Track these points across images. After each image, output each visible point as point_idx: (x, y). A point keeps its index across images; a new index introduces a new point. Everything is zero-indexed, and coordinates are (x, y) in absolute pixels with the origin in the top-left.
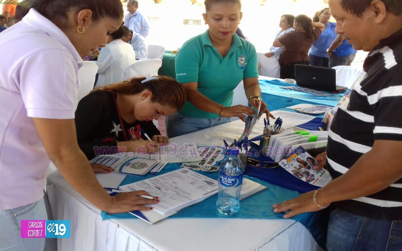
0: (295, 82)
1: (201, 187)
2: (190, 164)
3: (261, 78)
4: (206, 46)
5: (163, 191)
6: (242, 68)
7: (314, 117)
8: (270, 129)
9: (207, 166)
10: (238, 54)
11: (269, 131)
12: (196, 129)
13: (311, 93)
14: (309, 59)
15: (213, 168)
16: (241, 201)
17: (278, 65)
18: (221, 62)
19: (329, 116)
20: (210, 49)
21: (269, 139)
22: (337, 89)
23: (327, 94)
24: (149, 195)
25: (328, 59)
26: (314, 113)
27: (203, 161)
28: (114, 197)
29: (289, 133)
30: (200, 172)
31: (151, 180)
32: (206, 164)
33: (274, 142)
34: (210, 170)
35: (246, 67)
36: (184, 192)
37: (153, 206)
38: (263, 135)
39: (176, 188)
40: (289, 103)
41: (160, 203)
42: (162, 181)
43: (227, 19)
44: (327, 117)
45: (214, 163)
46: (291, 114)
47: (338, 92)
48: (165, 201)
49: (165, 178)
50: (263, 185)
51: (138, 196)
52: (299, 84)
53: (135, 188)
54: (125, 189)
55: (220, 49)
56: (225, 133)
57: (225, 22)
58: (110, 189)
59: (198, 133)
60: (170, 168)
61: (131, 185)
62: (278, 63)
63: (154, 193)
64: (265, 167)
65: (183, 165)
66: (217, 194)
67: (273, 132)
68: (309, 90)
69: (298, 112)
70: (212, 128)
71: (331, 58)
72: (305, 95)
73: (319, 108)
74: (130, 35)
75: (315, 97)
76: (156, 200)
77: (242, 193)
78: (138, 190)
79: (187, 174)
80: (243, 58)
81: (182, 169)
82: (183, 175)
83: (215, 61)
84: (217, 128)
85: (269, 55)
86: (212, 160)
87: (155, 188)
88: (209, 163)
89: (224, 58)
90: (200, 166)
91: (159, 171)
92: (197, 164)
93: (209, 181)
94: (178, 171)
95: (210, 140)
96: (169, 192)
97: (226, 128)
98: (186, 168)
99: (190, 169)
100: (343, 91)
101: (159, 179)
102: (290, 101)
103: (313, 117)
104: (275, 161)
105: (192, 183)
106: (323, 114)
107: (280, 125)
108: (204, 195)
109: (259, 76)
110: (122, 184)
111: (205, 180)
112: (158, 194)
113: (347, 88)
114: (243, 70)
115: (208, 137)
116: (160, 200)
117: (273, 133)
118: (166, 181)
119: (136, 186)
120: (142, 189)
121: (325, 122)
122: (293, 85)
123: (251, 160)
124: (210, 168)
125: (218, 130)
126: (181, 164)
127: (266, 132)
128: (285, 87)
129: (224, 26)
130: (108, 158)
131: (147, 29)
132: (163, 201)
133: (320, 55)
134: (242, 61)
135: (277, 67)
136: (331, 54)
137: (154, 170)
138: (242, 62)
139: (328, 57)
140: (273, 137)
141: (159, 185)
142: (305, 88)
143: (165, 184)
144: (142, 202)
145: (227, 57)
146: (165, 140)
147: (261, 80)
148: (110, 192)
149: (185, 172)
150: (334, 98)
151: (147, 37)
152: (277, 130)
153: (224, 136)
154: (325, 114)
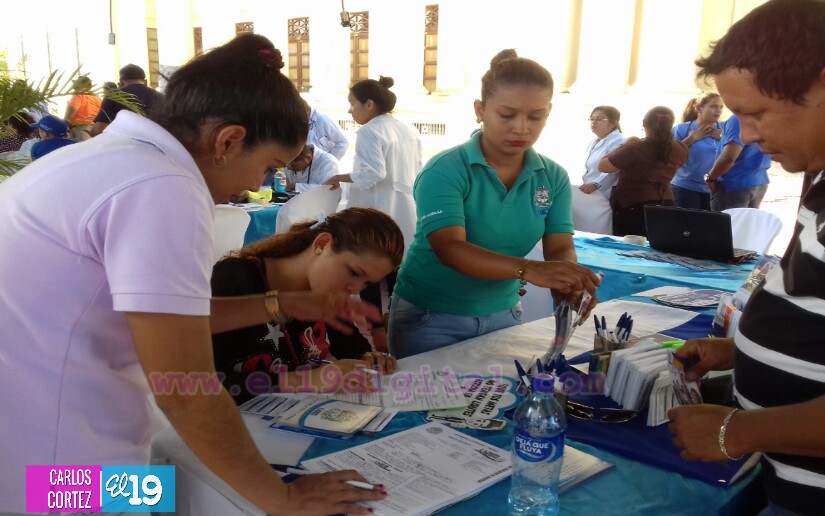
0: (646, 243)
1: (470, 464)
2: (444, 414)
3: (578, 235)
4: (475, 166)
5: (393, 471)
6: (543, 212)
7: (697, 314)
8: (607, 337)
9: (480, 419)
10: (536, 185)
11: (606, 343)
12: (451, 339)
13: (682, 263)
14: (672, 197)
15: (493, 422)
16: (561, 496)
17: (609, 207)
18: (502, 198)
19: (729, 311)
20: (482, 172)
21: (608, 360)
22: (737, 255)
23: (715, 266)
24: (364, 481)
25: (707, 195)
26: (695, 304)
27: (473, 407)
28: (291, 484)
29: (650, 346)
30: (467, 431)
31: (367, 449)
32: (478, 414)
33: (619, 365)
34: (489, 426)
35: (551, 209)
36: (435, 474)
37: (373, 504)
38: (595, 350)
39: (419, 465)
40: (641, 285)
41: (387, 498)
42: (389, 450)
43: (525, 117)
44: (725, 312)
45: (495, 413)
46: (645, 307)
47: (738, 261)
48: (398, 495)
49: (395, 443)
50: (602, 460)
51: (342, 482)
52: (654, 246)
53: (333, 466)
54: (314, 466)
55: (501, 173)
56: (512, 348)
57: (519, 123)
58: (283, 468)
59: (457, 349)
60: (406, 421)
61: (325, 458)
62: (608, 203)
63: (374, 477)
64: (604, 419)
65: (430, 415)
66: (508, 480)
67: (615, 344)
68: (678, 258)
69: (659, 302)
70: (484, 337)
71: (714, 192)
72: (670, 269)
73: (703, 295)
74: (309, 158)
75: (690, 272)
76: (379, 492)
77: (563, 476)
78: (340, 469)
79: (439, 435)
80: (545, 193)
81: (429, 425)
82: (432, 437)
83: (492, 196)
84: (493, 336)
85: (588, 189)
86: (491, 405)
87: (375, 466)
88: (485, 411)
89: (508, 190)
90: (466, 417)
91: (380, 429)
92: (460, 415)
93: (489, 451)
94: (420, 430)
95: (482, 362)
96: (406, 474)
97: (513, 337)
98: (436, 424)
99: (448, 425)
100: (749, 259)
101: (383, 446)
102: (640, 281)
103: (694, 314)
104: (624, 408)
105: (452, 455)
106: (715, 306)
107: (629, 329)
108: (480, 481)
109: (575, 232)
110: (306, 456)
111: (479, 448)
112: (383, 479)
113: (755, 254)
114: (545, 216)
115: (477, 356)
116: (388, 492)
117: (617, 347)
118: (397, 450)
119: (337, 461)
120: (349, 468)
121: (722, 324)
122: (643, 249)
123: (574, 406)
124: (488, 423)
125: (496, 341)
126: (425, 413)
127: (600, 346)
128: (627, 253)
129: (518, 131)
130: (276, 399)
131: (341, 144)
132: (394, 493)
133: (692, 187)
134: (542, 198)
135: (605, 213)
136: (713, 185)
137: (372, 428)
138: (543, 201)
139: (709, 191)
140: (617, 353)
141: (383, 459)
142: (669, 255)
143: (396, 458)
144: (351, 496)
145: (515, 189)
146: (390, 363)
147: (577, 239)
148: (283, 474)
149: (437, 430)
150: (733, 274)
151: (343, 158)
152: (624, 341)
153: (510, 353)
154: (719, 307)
